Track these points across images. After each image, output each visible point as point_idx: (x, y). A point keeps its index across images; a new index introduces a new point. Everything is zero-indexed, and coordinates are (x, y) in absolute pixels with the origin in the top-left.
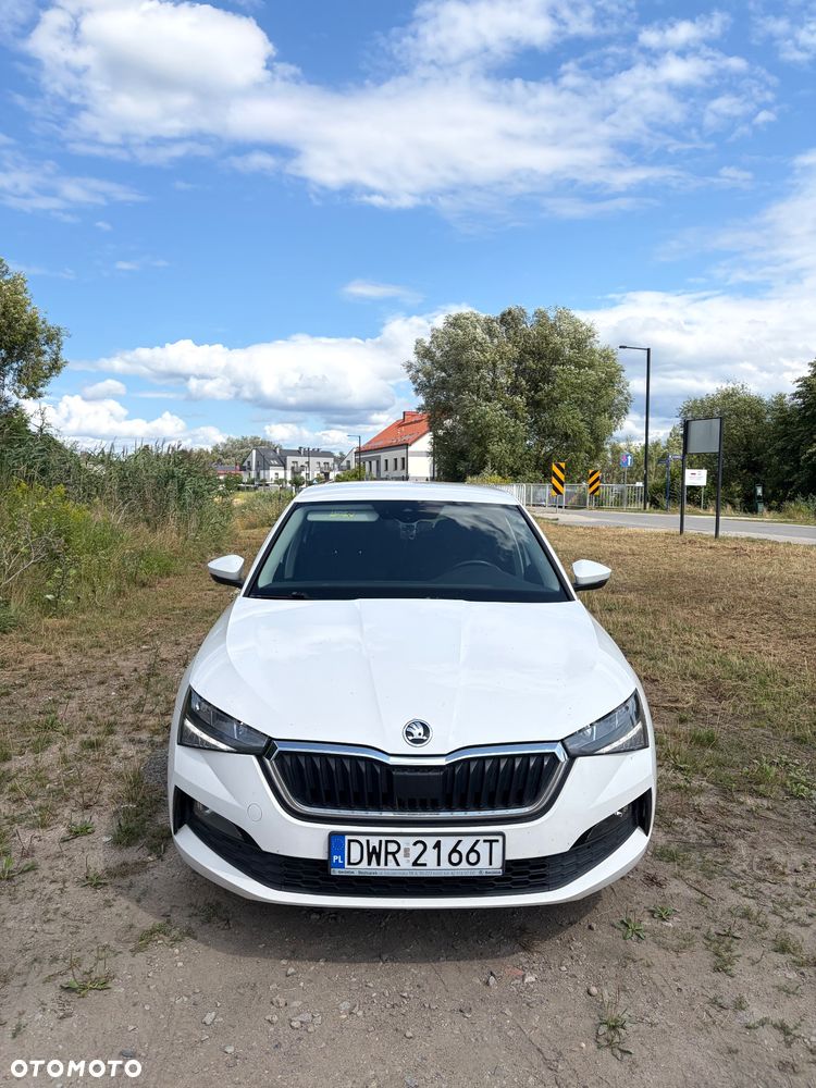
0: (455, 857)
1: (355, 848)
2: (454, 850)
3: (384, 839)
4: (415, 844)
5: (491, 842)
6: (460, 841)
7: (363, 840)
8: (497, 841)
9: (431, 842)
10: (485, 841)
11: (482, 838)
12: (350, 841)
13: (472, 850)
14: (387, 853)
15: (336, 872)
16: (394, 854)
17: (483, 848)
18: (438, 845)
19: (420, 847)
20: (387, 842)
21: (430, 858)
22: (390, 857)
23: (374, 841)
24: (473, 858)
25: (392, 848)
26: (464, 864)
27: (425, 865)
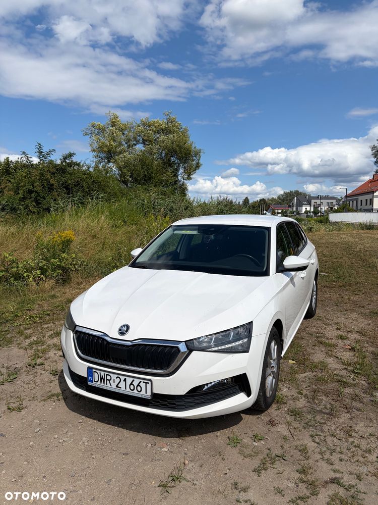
0: (132, 387)
1: (96, 374)
2: (131, 384)
3: (106, 373)
4: (117, 378)
5: (146, 383)
6: (133, 380)
7: (99, 372)
8: (148, 383)
9: (123, 378)
10: (144, 382)
11: (142, 381)
12: (94, 372)
13: (138, 385)
14: (107, 380)
15: (90, 383)
16: (109, 380)
17: (143, 385)
18: (125, 380)
19: (118, 379)
20: (107, 375)
21: (122, 385)
22: (108, 381)
23: (102, 374)
24: (139, 389)
25: (109, 378)
26: (135, 391)
27: (120, 388)
